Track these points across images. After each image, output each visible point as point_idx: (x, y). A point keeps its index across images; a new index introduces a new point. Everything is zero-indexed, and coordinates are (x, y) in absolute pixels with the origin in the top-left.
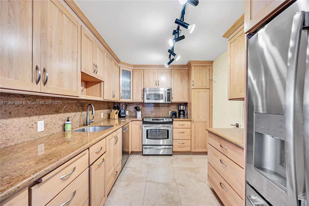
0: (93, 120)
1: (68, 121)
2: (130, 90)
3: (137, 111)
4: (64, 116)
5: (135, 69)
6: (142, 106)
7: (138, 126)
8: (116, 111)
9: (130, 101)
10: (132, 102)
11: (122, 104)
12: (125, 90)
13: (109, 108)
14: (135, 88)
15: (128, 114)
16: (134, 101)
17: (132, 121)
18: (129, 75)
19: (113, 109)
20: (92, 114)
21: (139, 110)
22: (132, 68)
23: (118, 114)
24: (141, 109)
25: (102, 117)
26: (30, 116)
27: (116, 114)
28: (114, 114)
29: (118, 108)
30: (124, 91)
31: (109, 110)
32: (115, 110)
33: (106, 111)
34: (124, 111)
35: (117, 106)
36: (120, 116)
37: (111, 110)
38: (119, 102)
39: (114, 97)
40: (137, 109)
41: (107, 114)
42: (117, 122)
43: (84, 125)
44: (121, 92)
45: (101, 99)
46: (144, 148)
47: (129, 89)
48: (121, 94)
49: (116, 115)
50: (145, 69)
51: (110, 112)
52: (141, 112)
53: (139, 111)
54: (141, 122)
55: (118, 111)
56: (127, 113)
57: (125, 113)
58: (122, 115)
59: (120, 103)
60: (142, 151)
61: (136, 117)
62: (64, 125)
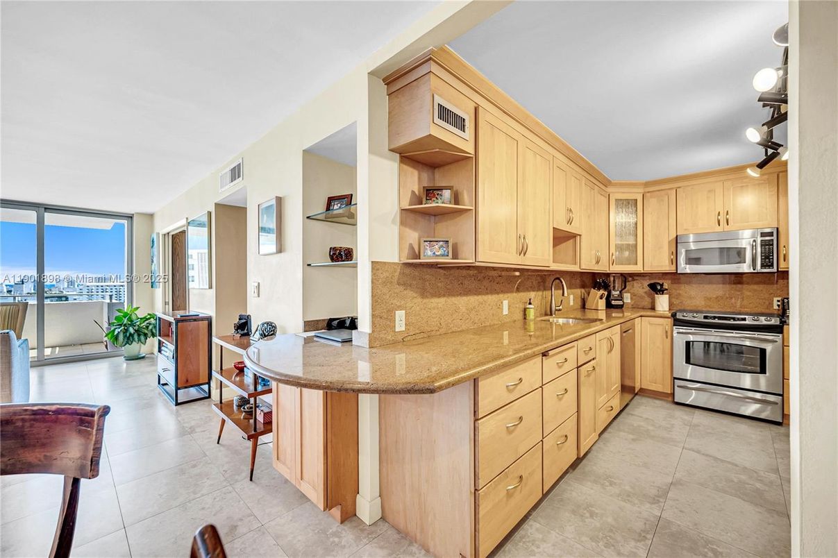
0: (561, 307)
1: (530, 304)
2: (634, 243)
3: (657, 294)
4: (525, 296)
5: (648, 192)
6: (670, 282)
7: (660, 331)
8: (602, 292)
9: (638, 268)
10: (642, 272)
11: (614, 276)
12: (623, 245)
13: (583, 286)
14: (648, 238)
15: (629, 301)
16: (648, 269)
17: (641, 316)
18: (633, 207)
19: (594, 289)
20: (563, 295)
21: (662, 291)
22: (641, 190)
23: (604, 300)
24: (666, 290)
25: (572, 303)
26: (498, 293)
27: (601, 298)
28: (597, 299)
29: (606, 286)
30: (620, 248)
31: (583, 290)
32: (599, 289)
33: (579, 291)
34: (620, 292)
35: (603, 281)
36: (609, 305)
37: (587, 290)
38: (608, 272)
39: (598, 262)
40: (656, 289)
41: (580, 299)
42: (602, 315)
43: (546, 315)
44: (613, 250)
45: (575, 268)
46: (678, 386)
47: (632, 242)
48: (612, 255)
49: (600, 300)
50: (679, 187)
51: (586, 295)
52: (667, 296)
53: (663, 294)
54: (670, 321)
55: (606, 293)
56: (627, 298)
57: (621, 297)
58: (613, 303)
59: (608, 275)
60: (673, 394)
61: (653, 308)
62: (525, 310)
